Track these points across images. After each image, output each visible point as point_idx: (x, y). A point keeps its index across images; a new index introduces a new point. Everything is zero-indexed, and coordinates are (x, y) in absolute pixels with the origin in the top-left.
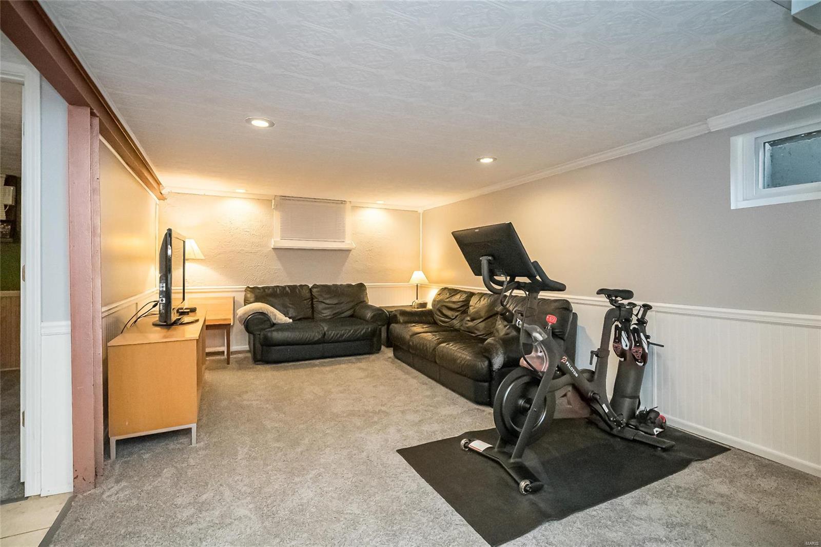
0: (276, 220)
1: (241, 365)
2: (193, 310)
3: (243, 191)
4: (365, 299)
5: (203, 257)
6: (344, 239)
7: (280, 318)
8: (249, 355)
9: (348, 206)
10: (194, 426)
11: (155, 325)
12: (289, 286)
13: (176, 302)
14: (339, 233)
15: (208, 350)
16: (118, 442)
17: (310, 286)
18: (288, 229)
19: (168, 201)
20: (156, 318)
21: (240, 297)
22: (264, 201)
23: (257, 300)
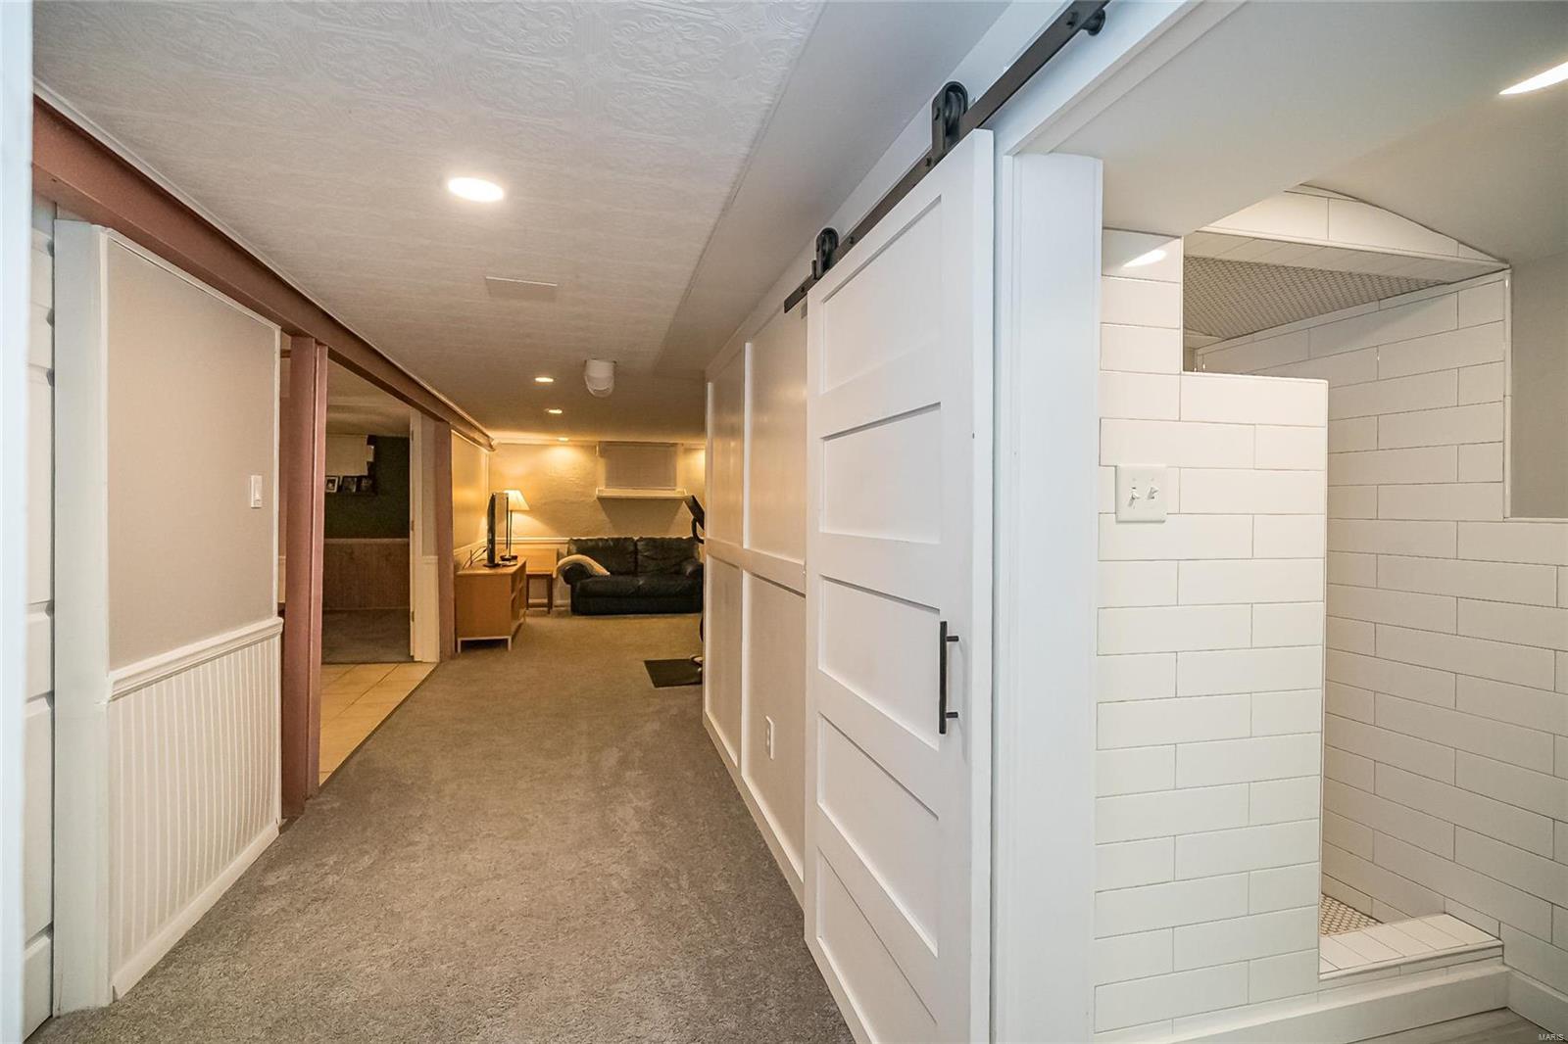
0: (601, 468)
1: (560, 615)
2: (515, 558)
3: (566, 439)
4: (696, 555)
5: (527, 508)
6: (675, 485)
7: (599, 569)
8: (569, 608)
9: (680, 449)
10: (510, 638)
11: (485, 566)
12: (612, 539)
13: (500, 550)
14: (669, 480)
15: (530, 601)
16: (462, 642)
17: (636, 538)
18: (613, 479)
19: (496, 451)
20: (486, 562)
21: (564, 549)
22: (588, 448)
23: (580, 552)
